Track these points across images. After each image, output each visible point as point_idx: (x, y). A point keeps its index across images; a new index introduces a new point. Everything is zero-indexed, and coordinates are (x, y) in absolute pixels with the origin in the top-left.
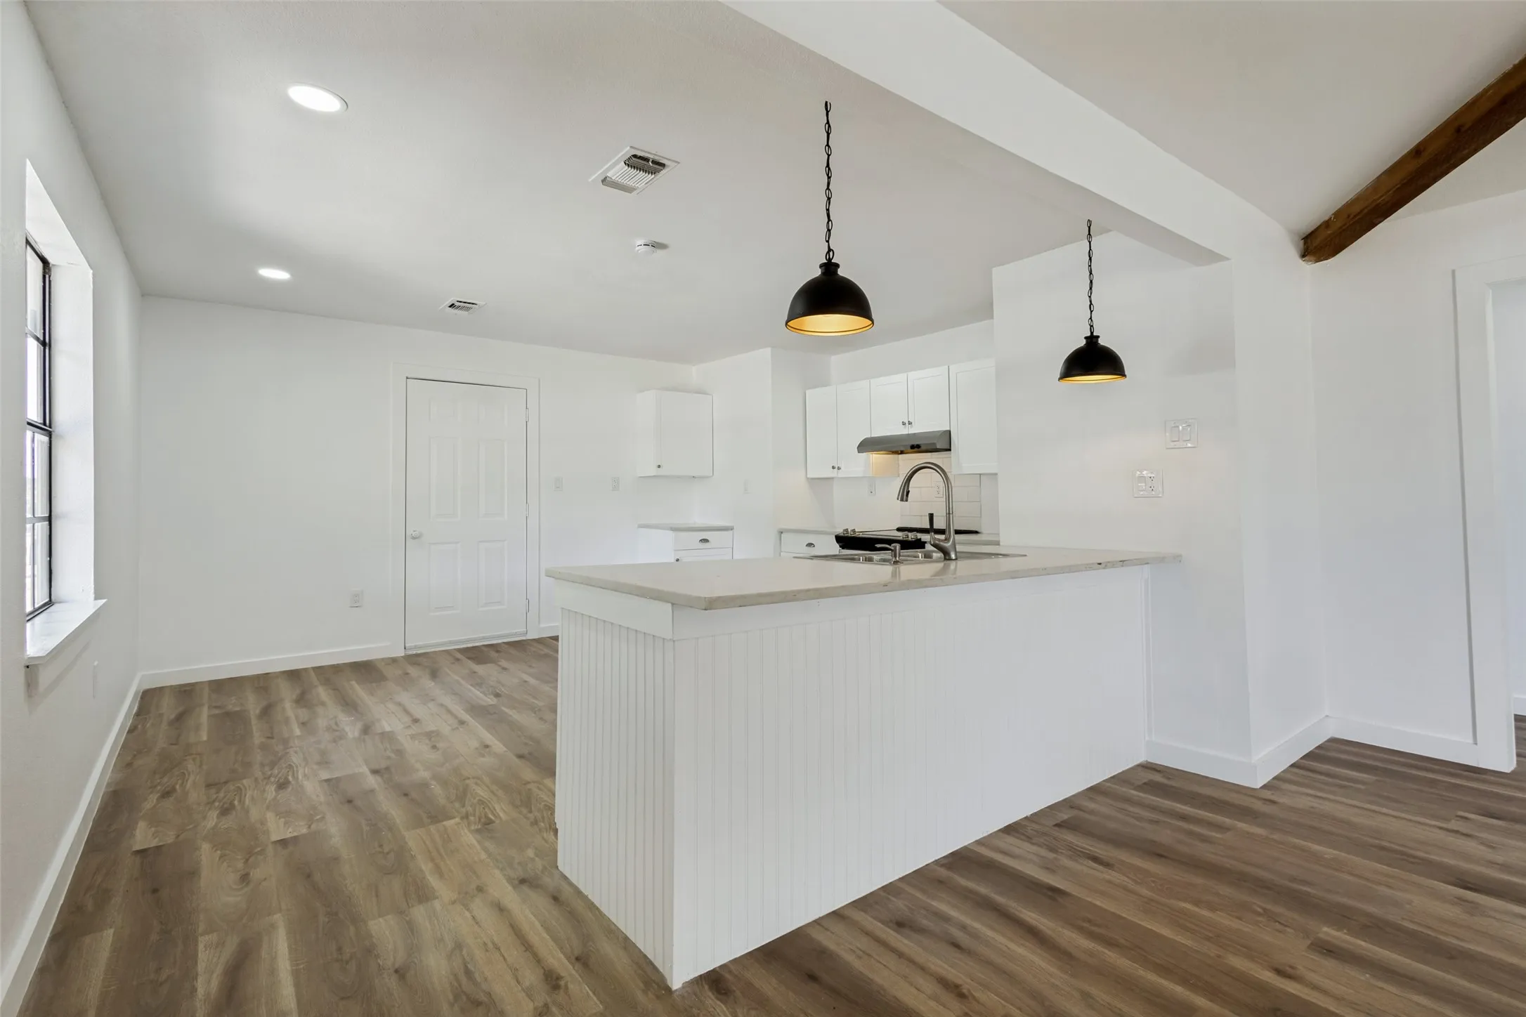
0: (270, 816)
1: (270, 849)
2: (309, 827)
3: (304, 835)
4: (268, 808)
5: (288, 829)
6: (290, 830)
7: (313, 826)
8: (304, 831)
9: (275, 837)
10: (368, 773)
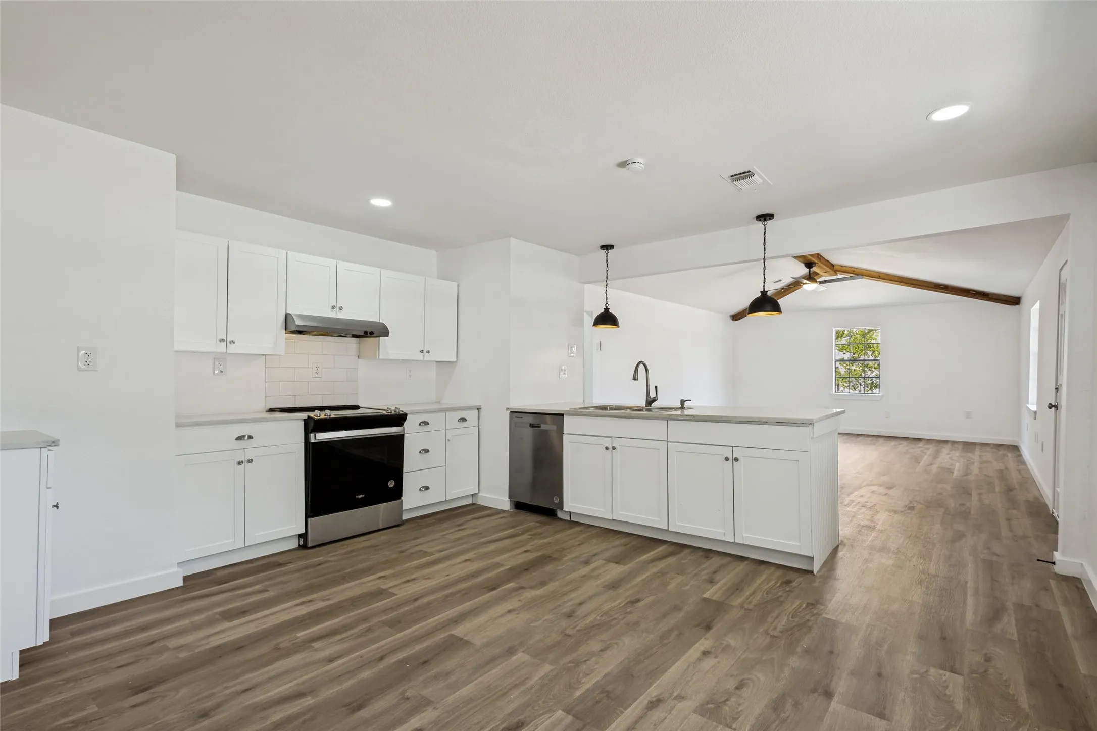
0: (959, 706)
1: (966, 671)
2: (927, 672)
3: (934, 667)
4: (959, 718)
5: (946, 681)
6: (944, 678)
7: (923, 670)
8: (933, 671)
9: (960, 679)
10: (836, 698)
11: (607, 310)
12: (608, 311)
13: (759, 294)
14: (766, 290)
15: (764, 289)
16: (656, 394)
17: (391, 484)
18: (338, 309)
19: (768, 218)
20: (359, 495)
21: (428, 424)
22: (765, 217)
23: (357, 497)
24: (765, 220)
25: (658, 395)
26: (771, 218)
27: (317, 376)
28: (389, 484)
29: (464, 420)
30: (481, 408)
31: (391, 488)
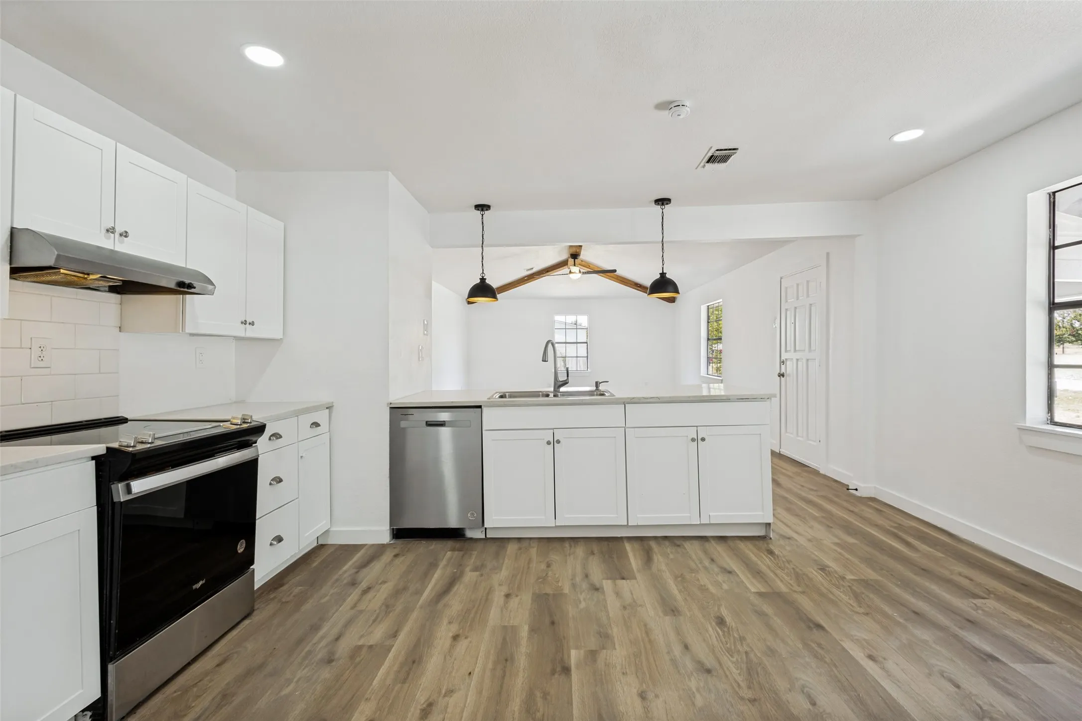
11: (483, 280)
12: (485, 282)
13: (659, 276)
14: (664, 272)
15: (663, 271)
16: (568, 376)
17: (241, 549)
18: (117, 235)
19: (666, 202)
20: (197, 582)
21: (281, 437)
22: (663, 202)
23: (194, 587)
24: (663, 204)
25: (569, 378)
26: (668, 202)
27: (41, 364)
28: (238, 548)
29: (316, 425)
30: (333, 406)
31: (240, 553)
